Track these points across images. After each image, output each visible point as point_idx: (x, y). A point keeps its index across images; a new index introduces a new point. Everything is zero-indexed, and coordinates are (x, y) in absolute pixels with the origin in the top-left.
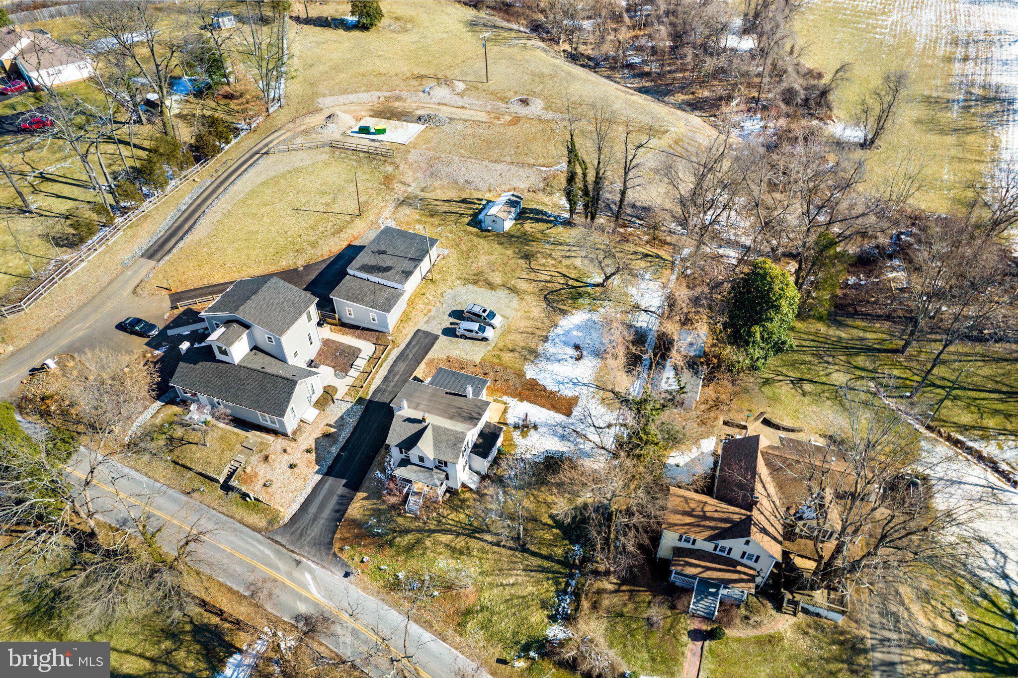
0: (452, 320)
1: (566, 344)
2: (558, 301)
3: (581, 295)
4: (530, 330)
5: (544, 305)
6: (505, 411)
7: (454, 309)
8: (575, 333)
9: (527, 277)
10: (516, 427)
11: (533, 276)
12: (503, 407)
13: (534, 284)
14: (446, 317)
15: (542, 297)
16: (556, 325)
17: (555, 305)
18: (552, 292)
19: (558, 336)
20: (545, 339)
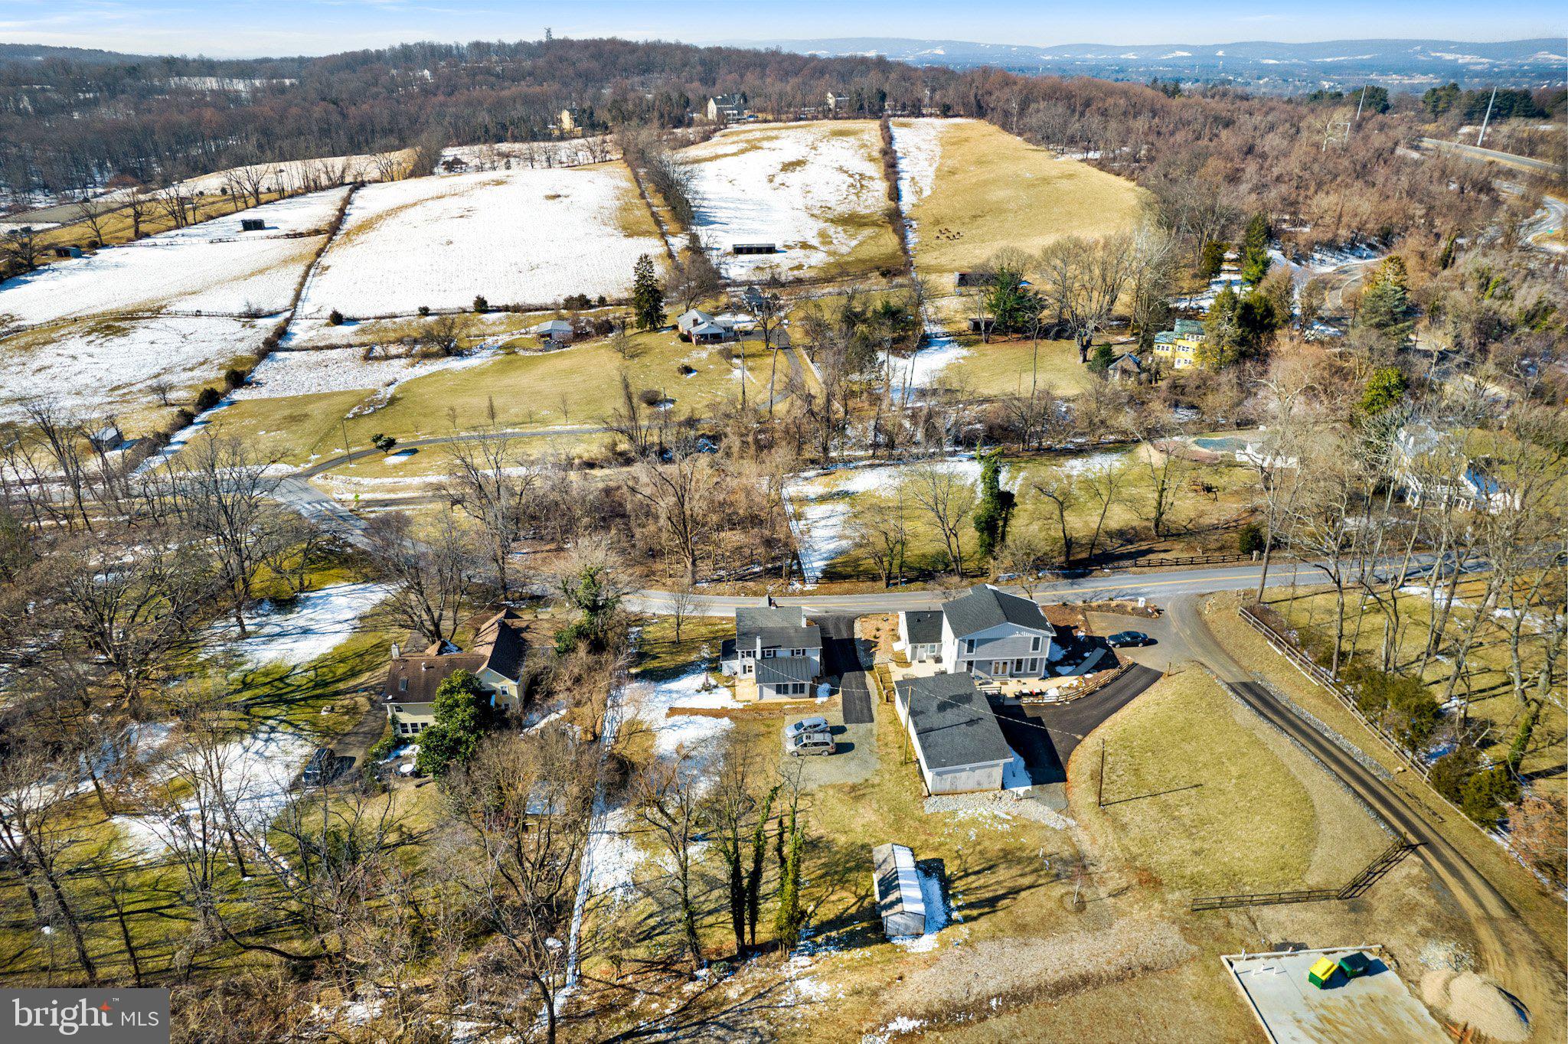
6: (734, 696)
7: (854, 753)
8: (695, 772)
10: (716, 687)
12: (738, 698)
14: (855, 741)
19: (714, 763)
20: (727, 754)
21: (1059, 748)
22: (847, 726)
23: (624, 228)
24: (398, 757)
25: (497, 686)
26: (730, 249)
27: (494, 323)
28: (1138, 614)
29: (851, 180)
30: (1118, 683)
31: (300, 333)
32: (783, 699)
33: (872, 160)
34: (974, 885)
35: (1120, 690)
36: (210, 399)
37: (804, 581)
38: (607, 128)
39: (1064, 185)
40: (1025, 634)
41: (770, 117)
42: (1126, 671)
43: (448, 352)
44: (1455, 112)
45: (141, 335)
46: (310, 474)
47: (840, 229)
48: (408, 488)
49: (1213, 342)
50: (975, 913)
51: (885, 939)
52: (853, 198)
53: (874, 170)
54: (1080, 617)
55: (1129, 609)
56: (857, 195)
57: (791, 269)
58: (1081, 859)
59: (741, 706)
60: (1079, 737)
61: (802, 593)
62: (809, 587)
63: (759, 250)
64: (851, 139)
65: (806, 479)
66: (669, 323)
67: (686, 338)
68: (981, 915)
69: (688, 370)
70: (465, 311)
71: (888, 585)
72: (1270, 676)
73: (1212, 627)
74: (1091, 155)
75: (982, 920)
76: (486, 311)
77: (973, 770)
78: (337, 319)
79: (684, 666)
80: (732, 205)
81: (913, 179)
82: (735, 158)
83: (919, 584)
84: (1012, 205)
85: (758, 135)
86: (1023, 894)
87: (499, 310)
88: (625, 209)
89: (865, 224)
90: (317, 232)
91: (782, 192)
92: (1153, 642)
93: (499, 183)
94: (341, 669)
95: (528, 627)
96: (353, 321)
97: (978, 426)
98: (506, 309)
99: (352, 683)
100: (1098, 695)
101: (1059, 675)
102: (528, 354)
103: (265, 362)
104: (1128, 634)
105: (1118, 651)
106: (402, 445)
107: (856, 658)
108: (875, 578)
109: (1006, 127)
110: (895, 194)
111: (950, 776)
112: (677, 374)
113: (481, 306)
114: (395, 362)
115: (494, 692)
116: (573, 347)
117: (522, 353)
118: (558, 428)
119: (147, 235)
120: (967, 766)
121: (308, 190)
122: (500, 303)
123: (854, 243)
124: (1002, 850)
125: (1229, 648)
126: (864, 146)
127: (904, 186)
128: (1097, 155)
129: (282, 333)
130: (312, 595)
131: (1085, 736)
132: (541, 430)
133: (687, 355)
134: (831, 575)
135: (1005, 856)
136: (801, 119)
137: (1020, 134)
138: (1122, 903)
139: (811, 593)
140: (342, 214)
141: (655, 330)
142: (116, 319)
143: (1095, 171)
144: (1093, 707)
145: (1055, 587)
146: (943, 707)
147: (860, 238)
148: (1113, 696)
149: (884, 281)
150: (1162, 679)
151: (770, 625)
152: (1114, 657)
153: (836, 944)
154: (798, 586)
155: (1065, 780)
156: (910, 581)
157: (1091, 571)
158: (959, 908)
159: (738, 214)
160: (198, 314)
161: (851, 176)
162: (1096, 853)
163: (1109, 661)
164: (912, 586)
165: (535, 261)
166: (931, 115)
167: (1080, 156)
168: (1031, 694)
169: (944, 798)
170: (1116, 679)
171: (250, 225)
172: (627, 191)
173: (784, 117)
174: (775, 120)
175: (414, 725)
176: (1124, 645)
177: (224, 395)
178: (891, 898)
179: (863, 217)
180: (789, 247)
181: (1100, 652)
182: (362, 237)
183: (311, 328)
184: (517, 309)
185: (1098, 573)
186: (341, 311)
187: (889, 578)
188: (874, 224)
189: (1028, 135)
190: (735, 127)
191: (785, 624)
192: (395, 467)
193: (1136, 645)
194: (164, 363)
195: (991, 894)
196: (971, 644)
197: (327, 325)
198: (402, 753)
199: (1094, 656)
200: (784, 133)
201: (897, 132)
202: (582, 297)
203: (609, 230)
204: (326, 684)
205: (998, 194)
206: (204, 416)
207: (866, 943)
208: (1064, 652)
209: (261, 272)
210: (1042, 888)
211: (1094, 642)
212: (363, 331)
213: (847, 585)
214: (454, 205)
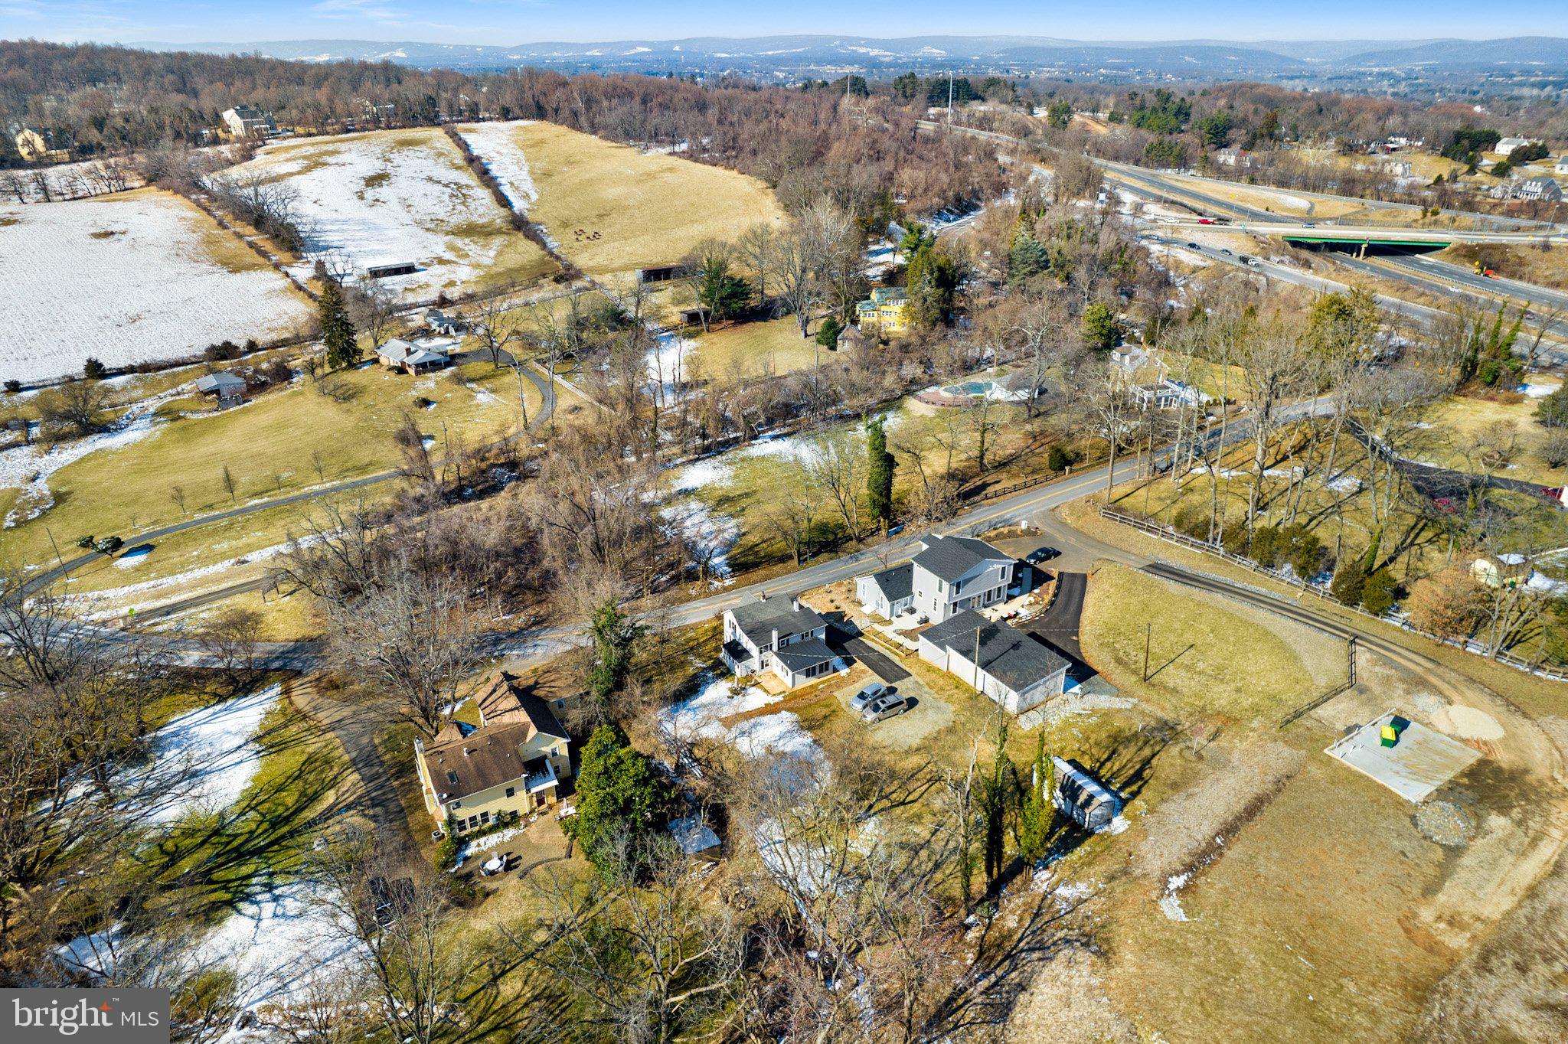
23: (223, 263)
24: (466, 859)
25: (547, 750)
26: (366, 273)
27: (124, 389)
28: (1029, 535)
29: (449, 190)
30: (1063, 590)
32: (813, 681)
33: (458, 168)
34: (1115, 769)
35: (1069, 595)
37: (719, 578)
38: (103, 149)
39: (669, 177)
40: (996, 566)
41: (314, 130)
42: (1060, 580)
43: (87, 429)
44: (921, 97)
47: (467, 240)
48: (177, 589)
49: (918, 304)
50: (1134, 788)
51: (1090, 833)
52: (460, 207)
53: (467, 178)
55: (1017, 533)
56: (463, 203)
57: (447, 286)
58: (1166, 723)
59: (780, 698)
60: (1075, 638)
61: (726, 589)
62: (727, 583)
63: (397, 271)
64: (423, 148)
66: (366, 357)
67: (401, 370)
68: (1140, 788)
69: (424, 402)
71: (799, 561)
72: (1161, 556)
73: (1085, 530)
74: (677, 149)
75: (1144, 791)
76: (105, 375)
77: (1044, 683)
80: (334, 227)
81: (512, 184)
82: (305, 177)
83: (825, 556)
84: (631, 202)
85: (311, 150)
86: (1154, 762)
87: (120, 372)
88: (209, 242)
89: (491, 233)
91: (378, 208)
94: (290, 799)
95: (536, 683)
98: (131, 370)
99: (321, 807)
100: (1057, 603)
101: (1018, 596)
102: (200, 416)
104: (1041, 550)
105: (1042, 566)
106: (131, 541)
108: (784, 558)
109: (575, 125)
110: (503, 201)
111: (1032, 692)
112: (415, 408)
113: (95, 370)
114: (17, 452)
115: (545, 757)
116: (255, 401)
117: (189, 415)
118: (317, 488)
120: (1041, 681)
122: (121, 364)
123: (492, 253)
124: (1109, 736)
125: (1113, 543)
126: (440, 155)
127: (507, 190)
128: (684, 147)
130: (160, 733)
131: (1077, 636)
132: (296, 493)
133: (411, 387)
134: (739, 567)
135: (1116, 740)
136: (348, 131)
137: (594, 133)
138: (1223, 741)
139: (733, 587)
141: (352, 366)
143: (690, 163)
144: (1063, 613)
146: (982, 642)
147: (494, 247)
148: (1068, 601)
149: (561, 287)
150: (1089, 579)
151: (768, 617)
152: (1041, 572)
153: (1058, 852)
154: (717, 583)
155: (1096, 673)
156: (815, 555)
158: (1121, 789)
159: (347, 236)
161: (446, 186)
162: (1172, 715)
163: (1041, 576)
164: (820, 558)
165: (132, 313)
166: (491, 119)
167: (668, 149)
168: (1011, 616)
169: (1029, 714)
170: (1058, 588)
172: (196, 221)
173: (329, 128)
174: (319, 134)
175: (473, 819)
176: (1042, 560)
178: (1082, 798)
179: (483, 226)
180: (427, 264)
181: (1028, 571)
184: (145, 368)
187: (800, 555)
188: (499, 232)
189: (601, 133)
190: (274, 143)
191: (781, 613)
192: (137, 569)
193: (1051, 557)
195: (1131, 772)
198: (468, 852)
199: (1025, 576)
200: (343, 147)
201: (469, 138)
202: (227, 345)
203: (204, 267)
204: (287, 820)
205: (612, 193)
207: (1079, 842)
210: (1162, 753)
213: (762, 572)
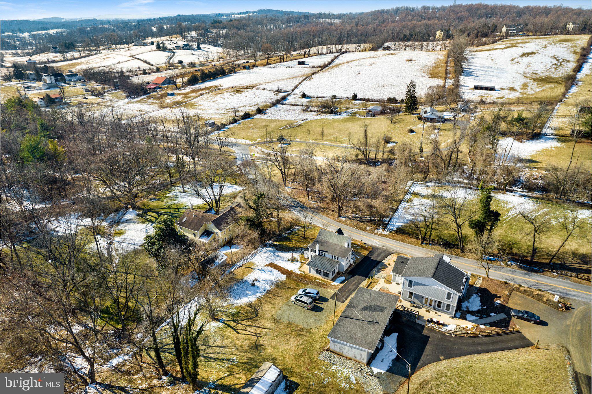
0: (322, 306)
1: (258, 288)
2: (250, 313)
3: (233, 315)
4: (275, 297)
5: (260, 311)
6: (300, 267)
7: (319, 313)
8: (250, 293)
9: (263, 330)
10: (297, 261)
11: (259, 330)
12: (301, 269)
13: (261, 324)
14: (325, 308)
15: (259, 316)
16: (259, 298)
17: (253, 310)
18: (251, 319)
19: (261, 292)
20: (269, 291)
21: (423, 358)
22: (330, 300)
23: (431, 74)
26: (473, 87)
28: (549, 305)
29: (556, 62)
30: (496, 338)
31: (291, 99)
32: (317, 276)
33: (574, 54)
35: (493, 343)
36: (247, 116)
37: (384, 229)
42: (508, 333)
43: (332, 112)
45: (245, 93)
46: (252, 145)
47: (536, 83)
52: (553, 70)
53: (573, 58)
54: (507, 292)
55: (545, 299)
56: (555, 69)
57: (497, 98)
59: (298, 273)
60: (441, 358)
61: (381, 235)
62: (385, 233)
63: (486, 89)
64: (569, 43)
65: (428, 186)
67: (421, 119)
69: (412, 131)
70: (348, 99)
71: (422, 243)
76: (355, 100)
77: (352, 347)
78: (304, 96)
79: (296, 248)
80: (486, 69)
82: (501, 50)
83: (439, 248)
85: (519, 41)
87: (361, 100)
88: (436, 67)
89: (551, 82)
90: (320, 67)
92: (544, 324)
93: (393, 54)
96: (309, 97)
97: (541, 182)
98: (364, 99)
100: (477, 339)
101: (465, 319)
102: (359, 117)
103: (274, 107)
104: (531, 313)
105: (514, 320)
106: (287, 141)
107: (372, 270)
108: (418, 238)
110: (578, 69)
111: (339, 345)
112: (407, 133)
113: (355, 97)
114: (313, 113)
115: (213, 233)
116: (378, 117)
117: (357, 116)
119: (270, 64)
120: (348, 344)
121: (327, 53)
122: (362, 97)
126: (573, 47)
129: (284, 98)
131: (446, 358)
133: (416, 125)
134: (400, 231)
139: (385, 236)
140: (332, 61)
141: (411, 114)
142: (242, 88)
144: (467, 345)
145: (513, 272)
146: (365, 309)
147: (544, 88)
148: (487, 344)
150: (530, 348)
151: (331, 241)
152: (508, 322)
154: (381, 230)
155: (409, 377)
157: (544, 271)
159: (487, 73)
160: (264, 89)
161: (558, 60)
163: (504, 324)
164: (435, 247)
165: (386, 83)
168: (437, 323)
169: (333, 355)
170: (497, 335)
171: (300, 63)
172: (441, 60)
176: (520, 318)
177: (253, 115)
179: (553, 79)
180: (502, 89)
181: (503, 316)
182: (332, 69)
183: (295, 98)
184: (368, 100)
185: (548, 274)
186: (306, 93)
187: (423, 240)
188: (557, 82)
190: (512, 38)
191: (338, 243)
193: (530, 321)
194: (245, 104)
196: (411, 282)
197: (300, 98)
199: (494, 317)
202: (395, 98)
203: (424, 74)
206: (241, 121)
208: (480, 308)
209: (292, 78)
211: (504, 309)
212: (310, 101)
213: (403, 237)
214: (370, 61)
